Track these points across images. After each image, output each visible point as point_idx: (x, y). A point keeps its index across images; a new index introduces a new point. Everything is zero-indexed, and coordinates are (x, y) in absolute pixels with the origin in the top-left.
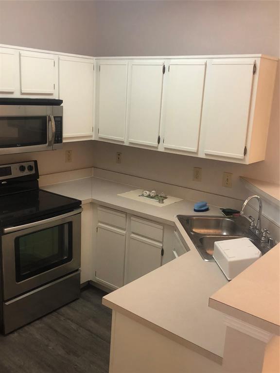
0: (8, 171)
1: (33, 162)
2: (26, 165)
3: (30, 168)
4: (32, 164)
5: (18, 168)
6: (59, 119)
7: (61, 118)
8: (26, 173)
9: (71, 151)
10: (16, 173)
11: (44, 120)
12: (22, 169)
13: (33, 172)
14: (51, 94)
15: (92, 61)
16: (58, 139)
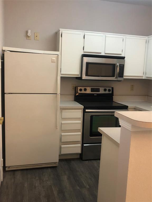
0: (98, 90)
1: (111, 88)
2: (107, 89)
3: (109, 90)
4: (111, 89)
5: (103, 89)
6: (122, 66)
7: (124, 65)
8: (107, 92)
9: (134, 85)
10: (102, 91)
11: (114, 65)
12: (105, 90)
13: (111, 92)
14: (121, 54)
15: (145, 38)
16: (121, 75)
